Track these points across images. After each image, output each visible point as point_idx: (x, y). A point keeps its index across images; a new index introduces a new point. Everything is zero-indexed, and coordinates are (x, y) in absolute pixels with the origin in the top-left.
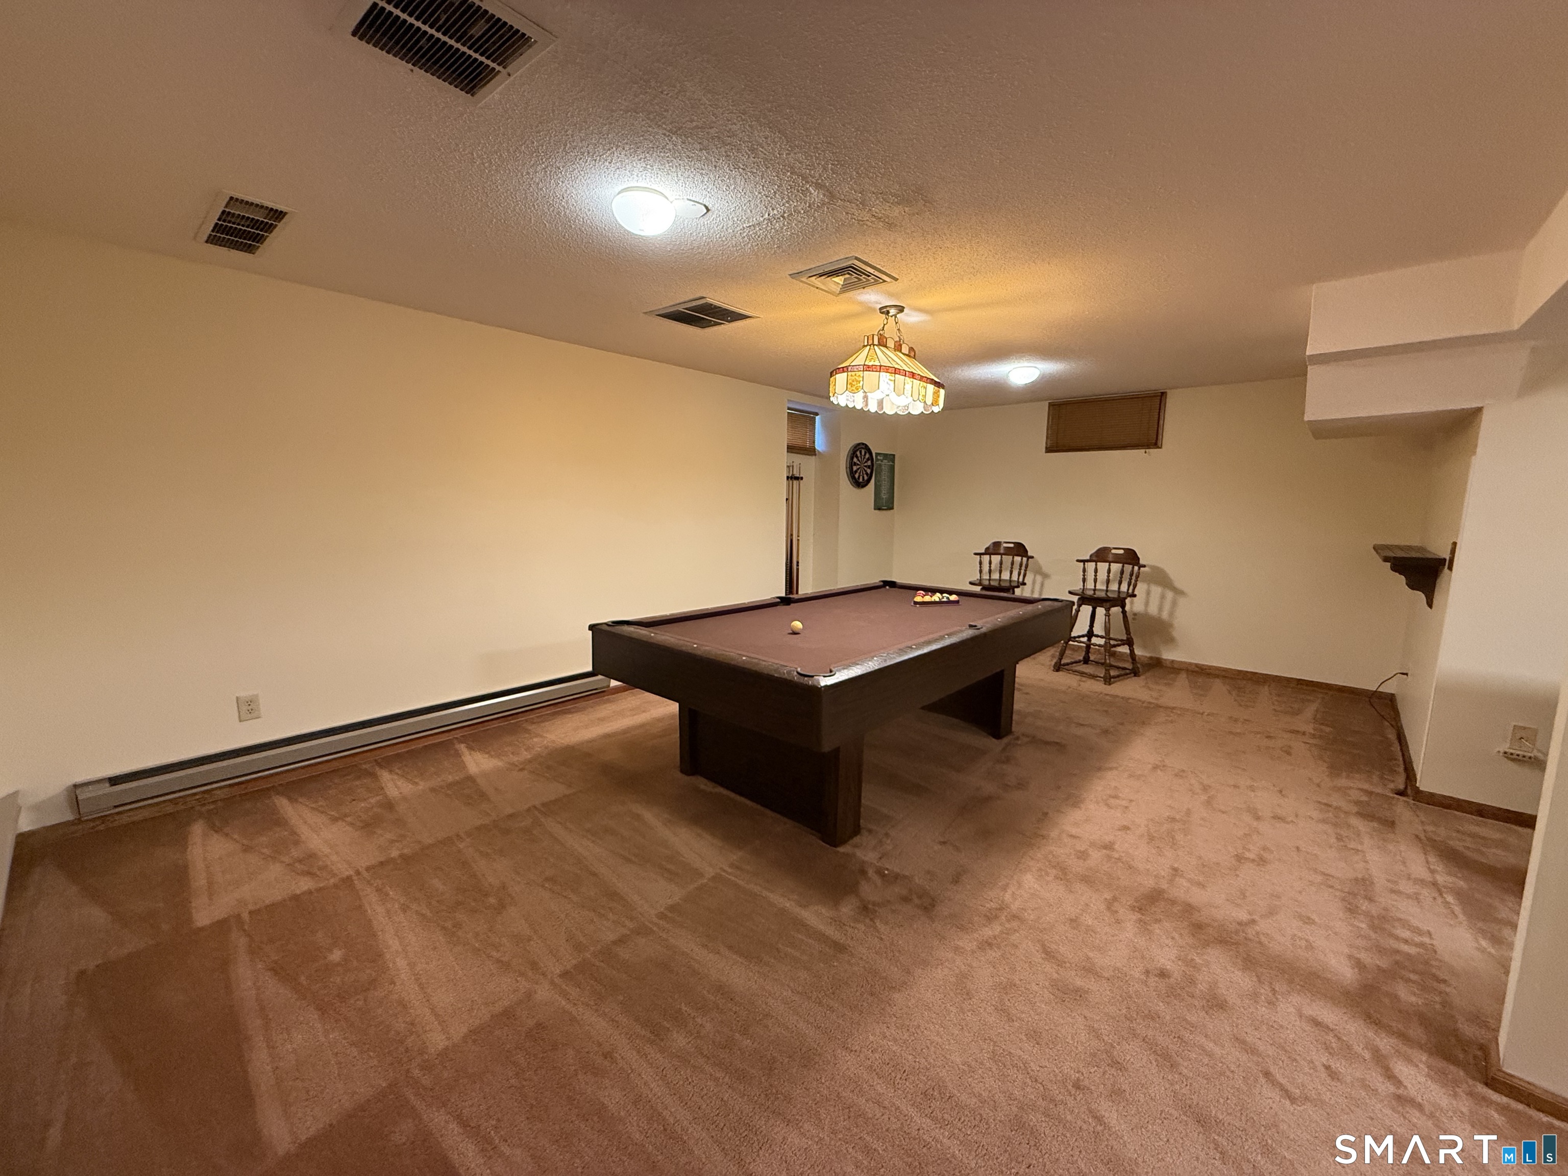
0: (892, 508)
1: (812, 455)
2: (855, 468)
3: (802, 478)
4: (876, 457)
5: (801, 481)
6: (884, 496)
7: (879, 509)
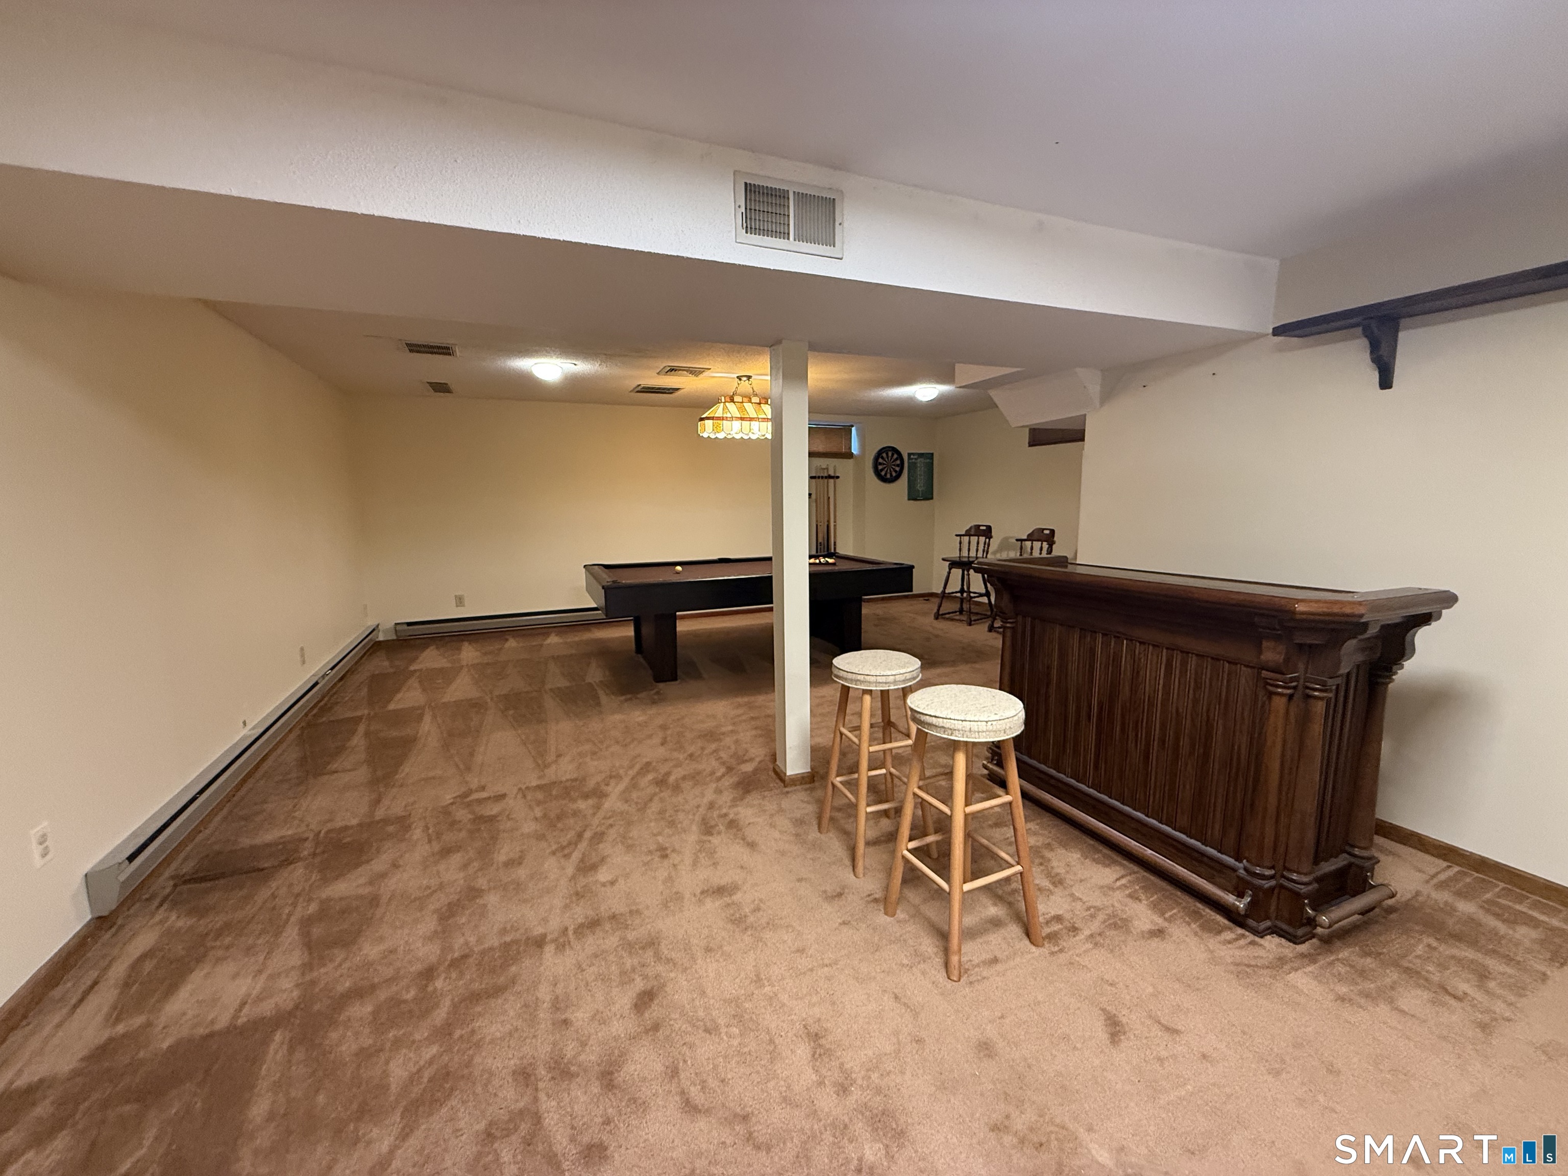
0: (932, 498)
1: (849, 458)
2: (880, 467)
3: (838, 477)
4: (909, 458)
5: (837, 480)
6: (920, 486)
7: (915, 499)
